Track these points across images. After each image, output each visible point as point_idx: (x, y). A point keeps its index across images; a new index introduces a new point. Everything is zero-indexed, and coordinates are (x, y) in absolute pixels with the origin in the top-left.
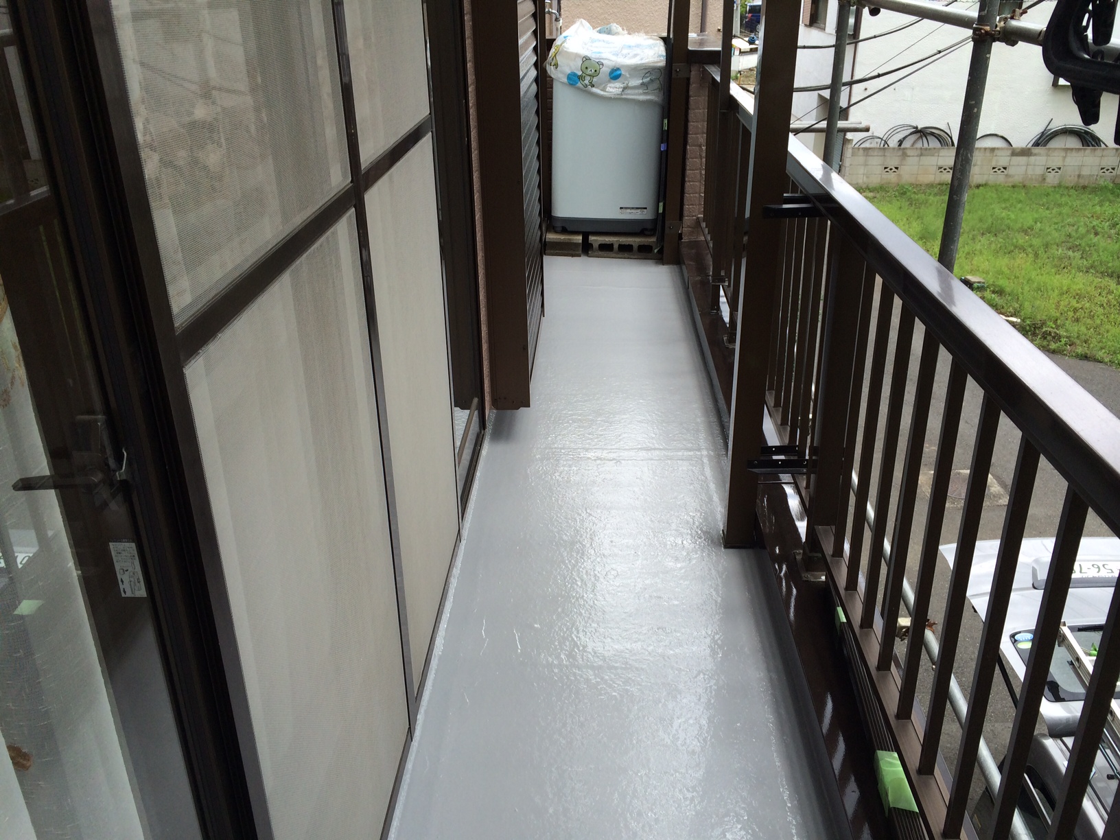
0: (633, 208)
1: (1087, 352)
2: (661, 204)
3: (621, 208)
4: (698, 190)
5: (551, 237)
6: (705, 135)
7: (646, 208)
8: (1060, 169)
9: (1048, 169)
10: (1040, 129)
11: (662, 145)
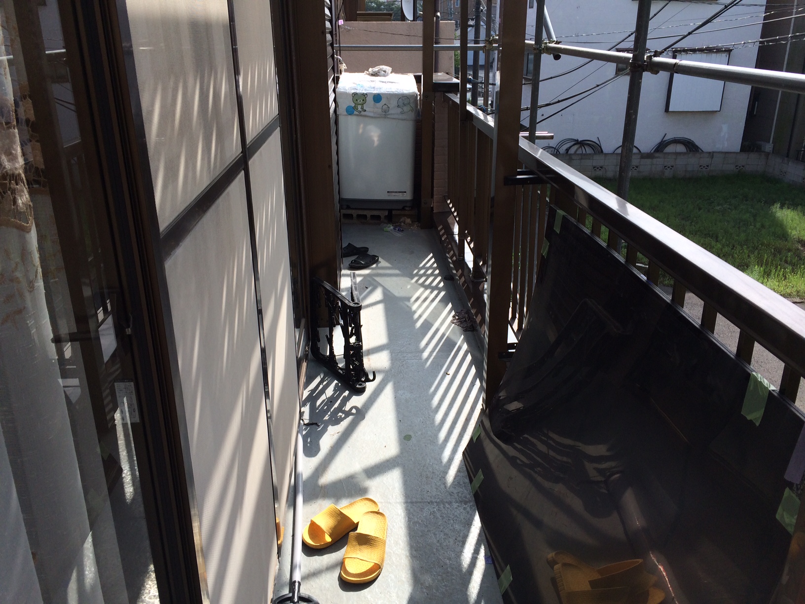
0: (397, 192)
3: (388, 192)
7: (405, 192)
8: (672, 166)
9: (665, 167)
10: (658, 140)
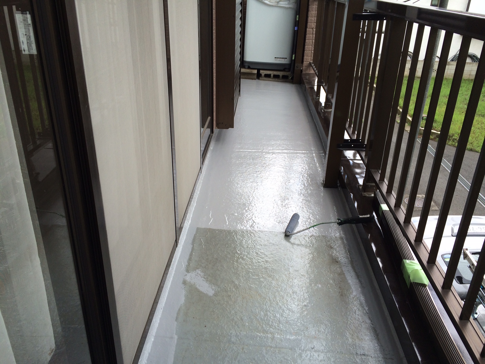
0: (280, 58)
1: (472, 147)
2: (294, 55)
3: (275, 58)
4: (311, 50)
5: (243, 70)
6: (315, 24)
7: (286, 58)
10: (454, 53)
11: (296, 27)
